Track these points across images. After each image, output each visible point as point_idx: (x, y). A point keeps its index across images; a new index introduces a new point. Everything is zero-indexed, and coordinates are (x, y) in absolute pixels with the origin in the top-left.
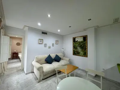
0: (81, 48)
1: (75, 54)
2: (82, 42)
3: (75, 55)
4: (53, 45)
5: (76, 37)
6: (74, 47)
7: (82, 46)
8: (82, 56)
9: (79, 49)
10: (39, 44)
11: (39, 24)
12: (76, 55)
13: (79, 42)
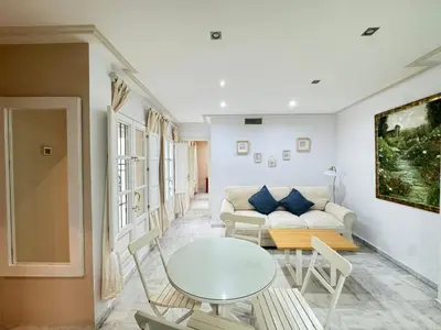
0: (417, 165)
1: (388, 193)
2: (420, 132)
3: (385, 199)
4: (286, 154)
5: (389, 112)
6: (383, 161)
7: (419, 152)
8: (422, 207)
9: (406, 172)
10: (239, 154)
11: (223, 104)
12: (393, 200)
13: (405, 133)
